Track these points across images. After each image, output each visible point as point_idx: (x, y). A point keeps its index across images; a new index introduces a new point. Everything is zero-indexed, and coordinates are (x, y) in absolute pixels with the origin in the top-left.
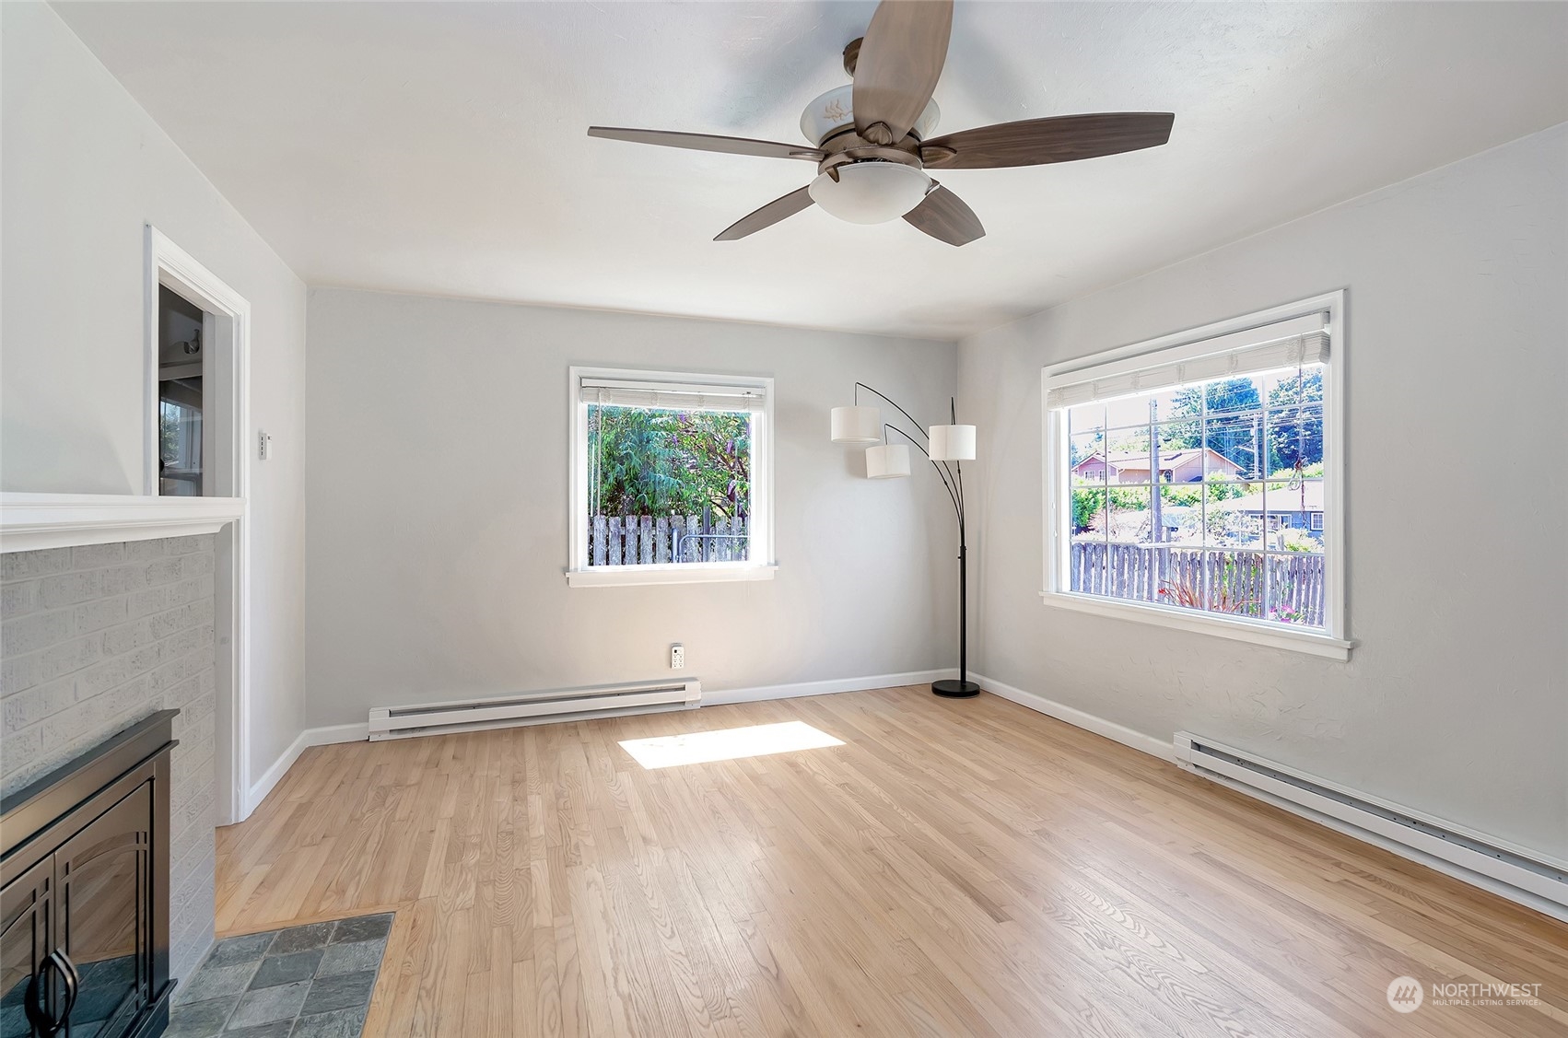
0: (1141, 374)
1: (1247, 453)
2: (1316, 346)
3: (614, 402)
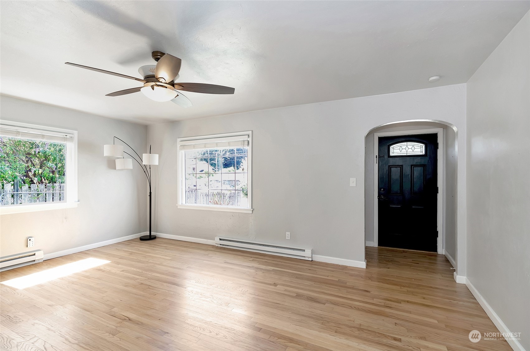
0: (207, 144)
1: (214, 163)
2: (246, 143)
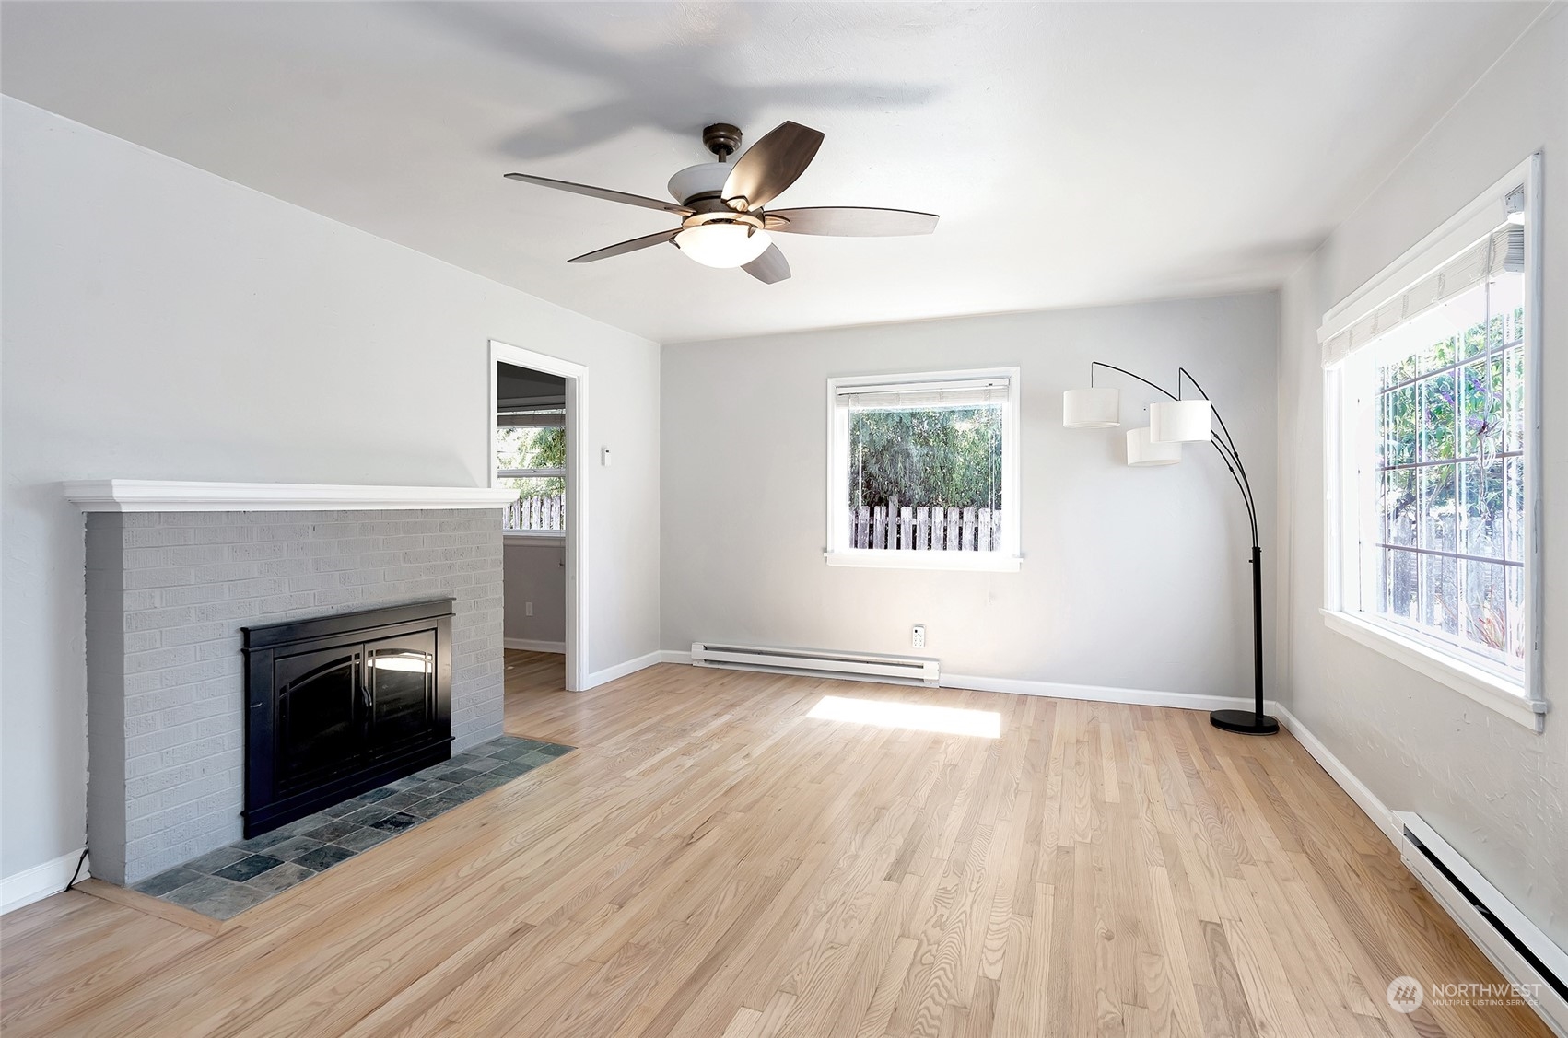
2: (1503, 250)
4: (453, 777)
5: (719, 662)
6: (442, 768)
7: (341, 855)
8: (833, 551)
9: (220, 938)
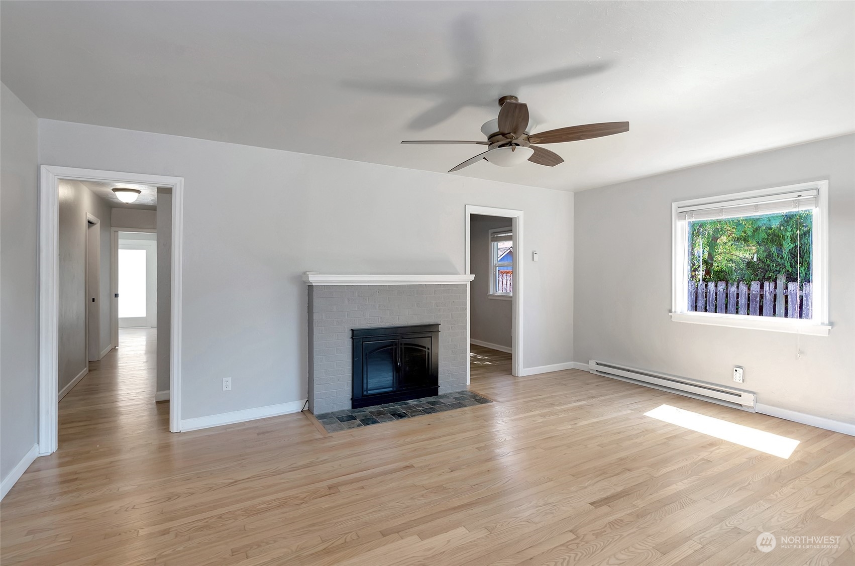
3: (695, 218)
4: (433, 403)
5: (605, 373)
6: (432, 399)
7: (375, 422)
8: (675, 312)
9: (325, 438)
